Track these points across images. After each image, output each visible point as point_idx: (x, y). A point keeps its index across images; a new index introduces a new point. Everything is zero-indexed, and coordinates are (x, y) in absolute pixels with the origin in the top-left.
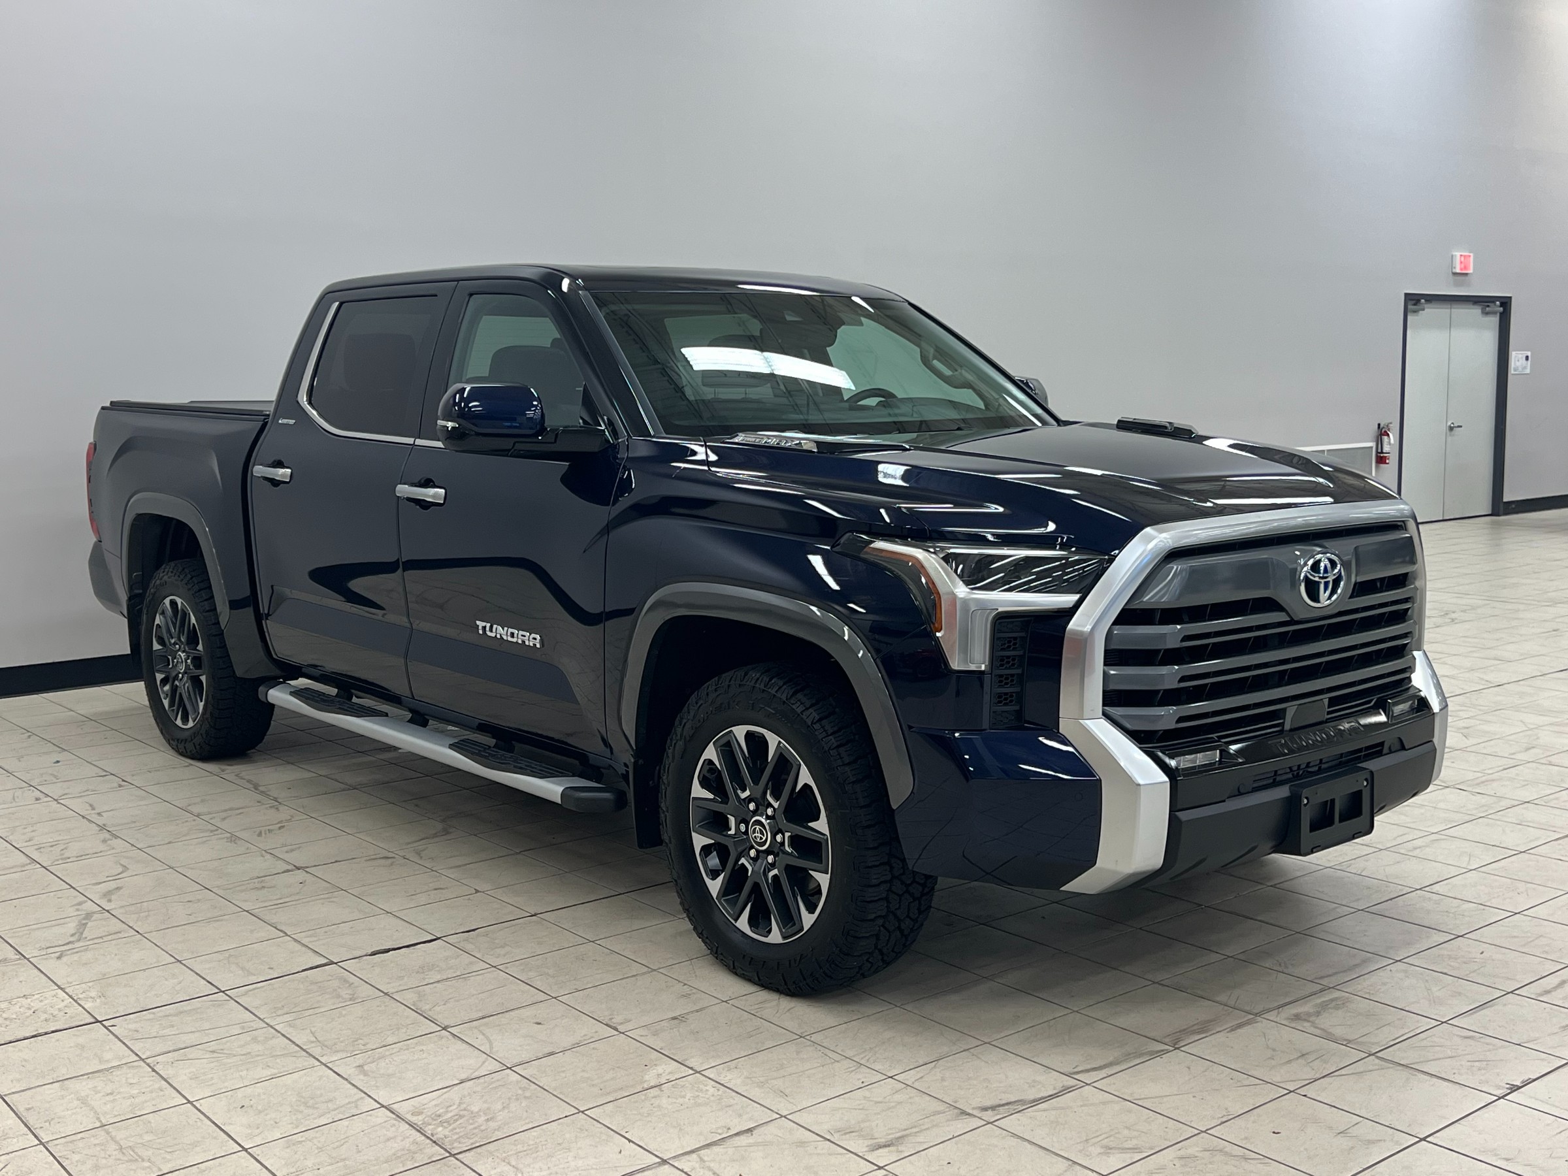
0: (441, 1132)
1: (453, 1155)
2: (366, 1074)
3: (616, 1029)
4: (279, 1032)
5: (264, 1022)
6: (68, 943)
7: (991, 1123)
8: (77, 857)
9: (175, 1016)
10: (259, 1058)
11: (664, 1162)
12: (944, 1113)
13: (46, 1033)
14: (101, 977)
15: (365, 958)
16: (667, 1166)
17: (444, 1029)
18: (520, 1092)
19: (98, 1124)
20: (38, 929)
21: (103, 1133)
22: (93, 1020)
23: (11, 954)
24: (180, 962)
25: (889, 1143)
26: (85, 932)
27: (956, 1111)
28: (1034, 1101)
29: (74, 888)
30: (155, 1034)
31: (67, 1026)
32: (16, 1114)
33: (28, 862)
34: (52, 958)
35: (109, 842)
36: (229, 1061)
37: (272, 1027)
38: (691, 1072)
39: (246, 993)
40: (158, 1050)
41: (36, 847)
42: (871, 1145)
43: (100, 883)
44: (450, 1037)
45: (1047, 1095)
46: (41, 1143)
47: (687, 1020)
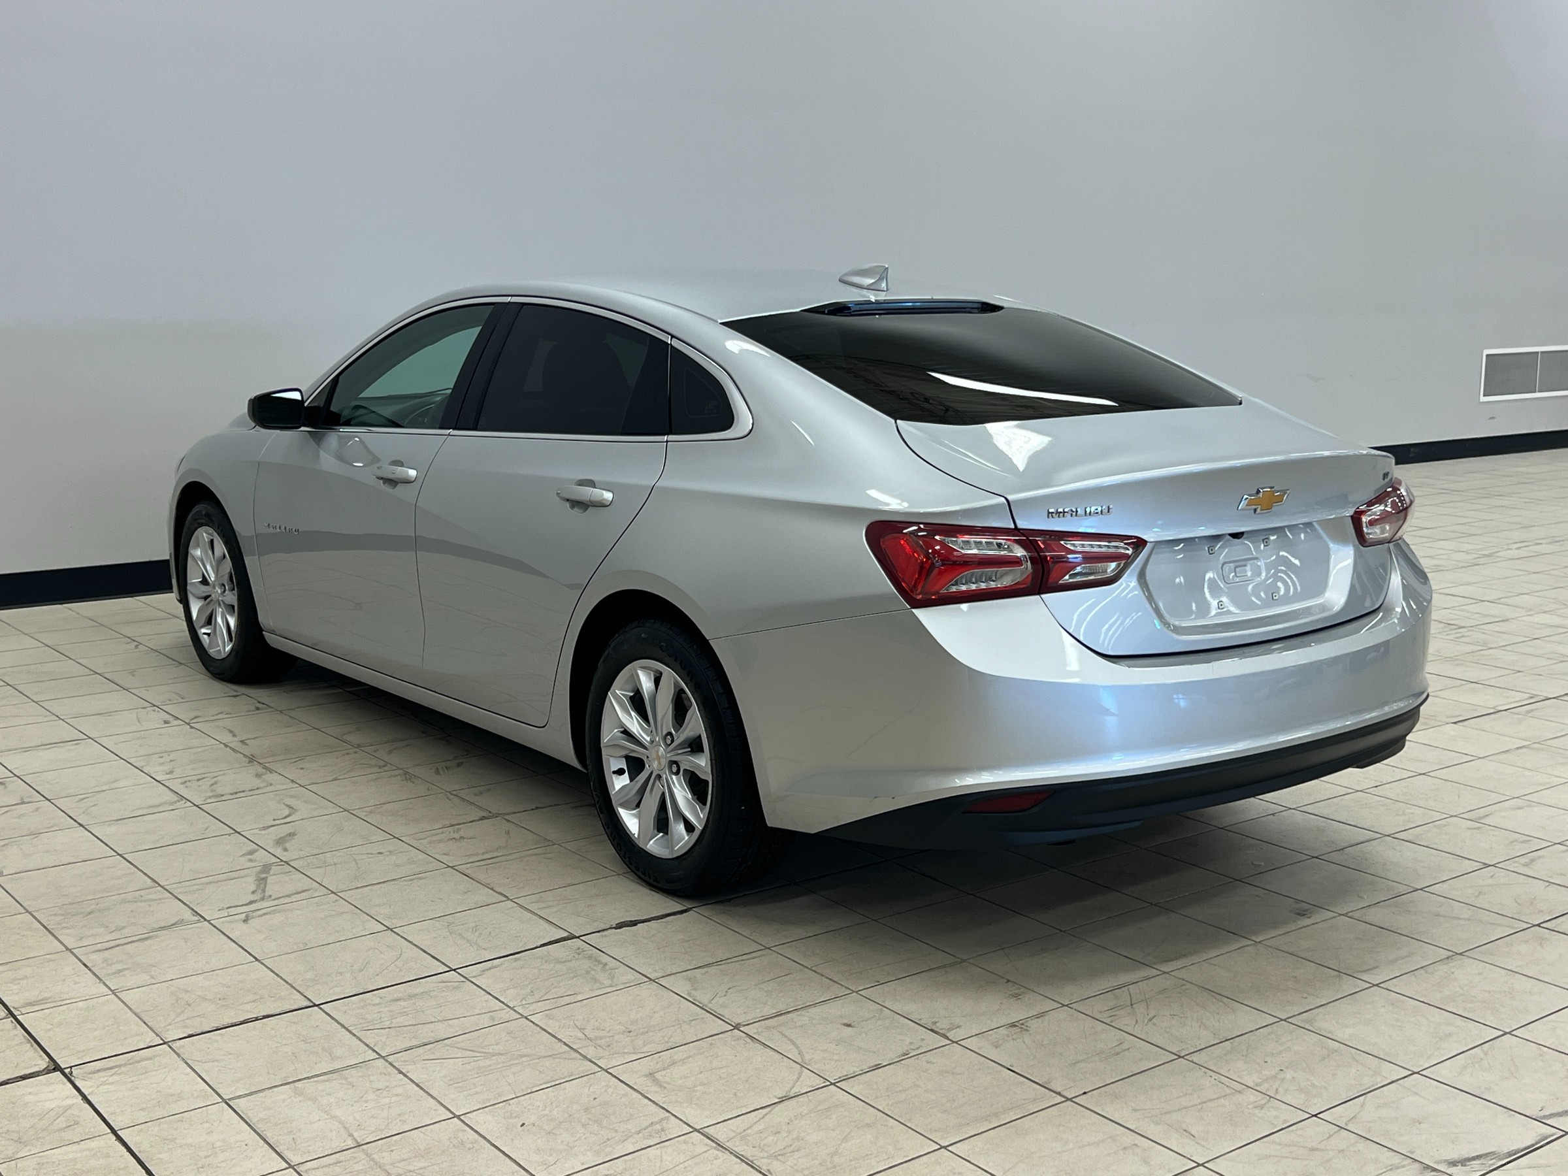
2: (659, 1085)
3: (946, 1037)
6: (251, 903)
8: (232, 794)
9: (405, 1000)
12: (1403, 1166)
13: (257, 1019)
14: (302, 947)
15: (609, 931)
17: (737, 1027)
18: (857, 1116)
19: (351, 1143)
21: (362, 1155)
22: (309, 1004)
23: (187, 915)
24: (391, 930)
26: (267, 889)
27: (1417, 1165)
28: (1510, 1154)
29: (239, 833)
30: (387, 1024)
32: (251, 1127)
33: (177, 799)
34: (237, 921)
35: (263, 777)
36: (488, 1062)
39: (482, 972)
40: (400, 1045)
41: (185, 779)
43: (269, 827)
45: (1523, 1146)
47: (1030, 1027)
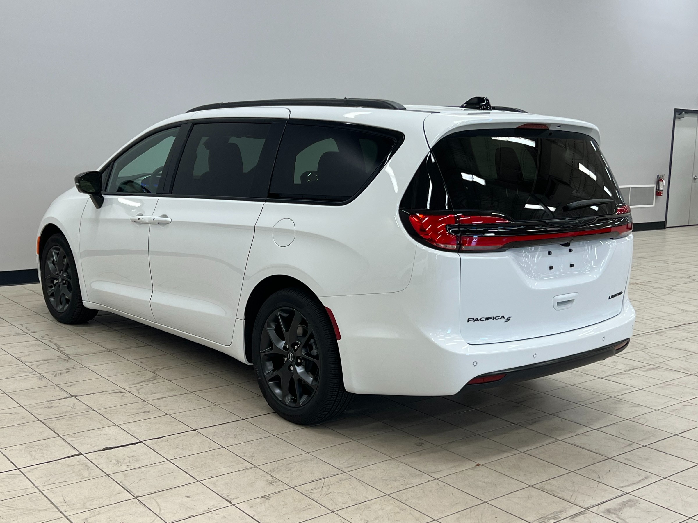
3: (230, 502)
4: (45, 496)
5: (38, 489)
15: (99, 452)
17: (136, 497)
36: (13, 512)
37: (41, 492)
39: (31, 470)
44: (138, 503)
47: (271, 498)
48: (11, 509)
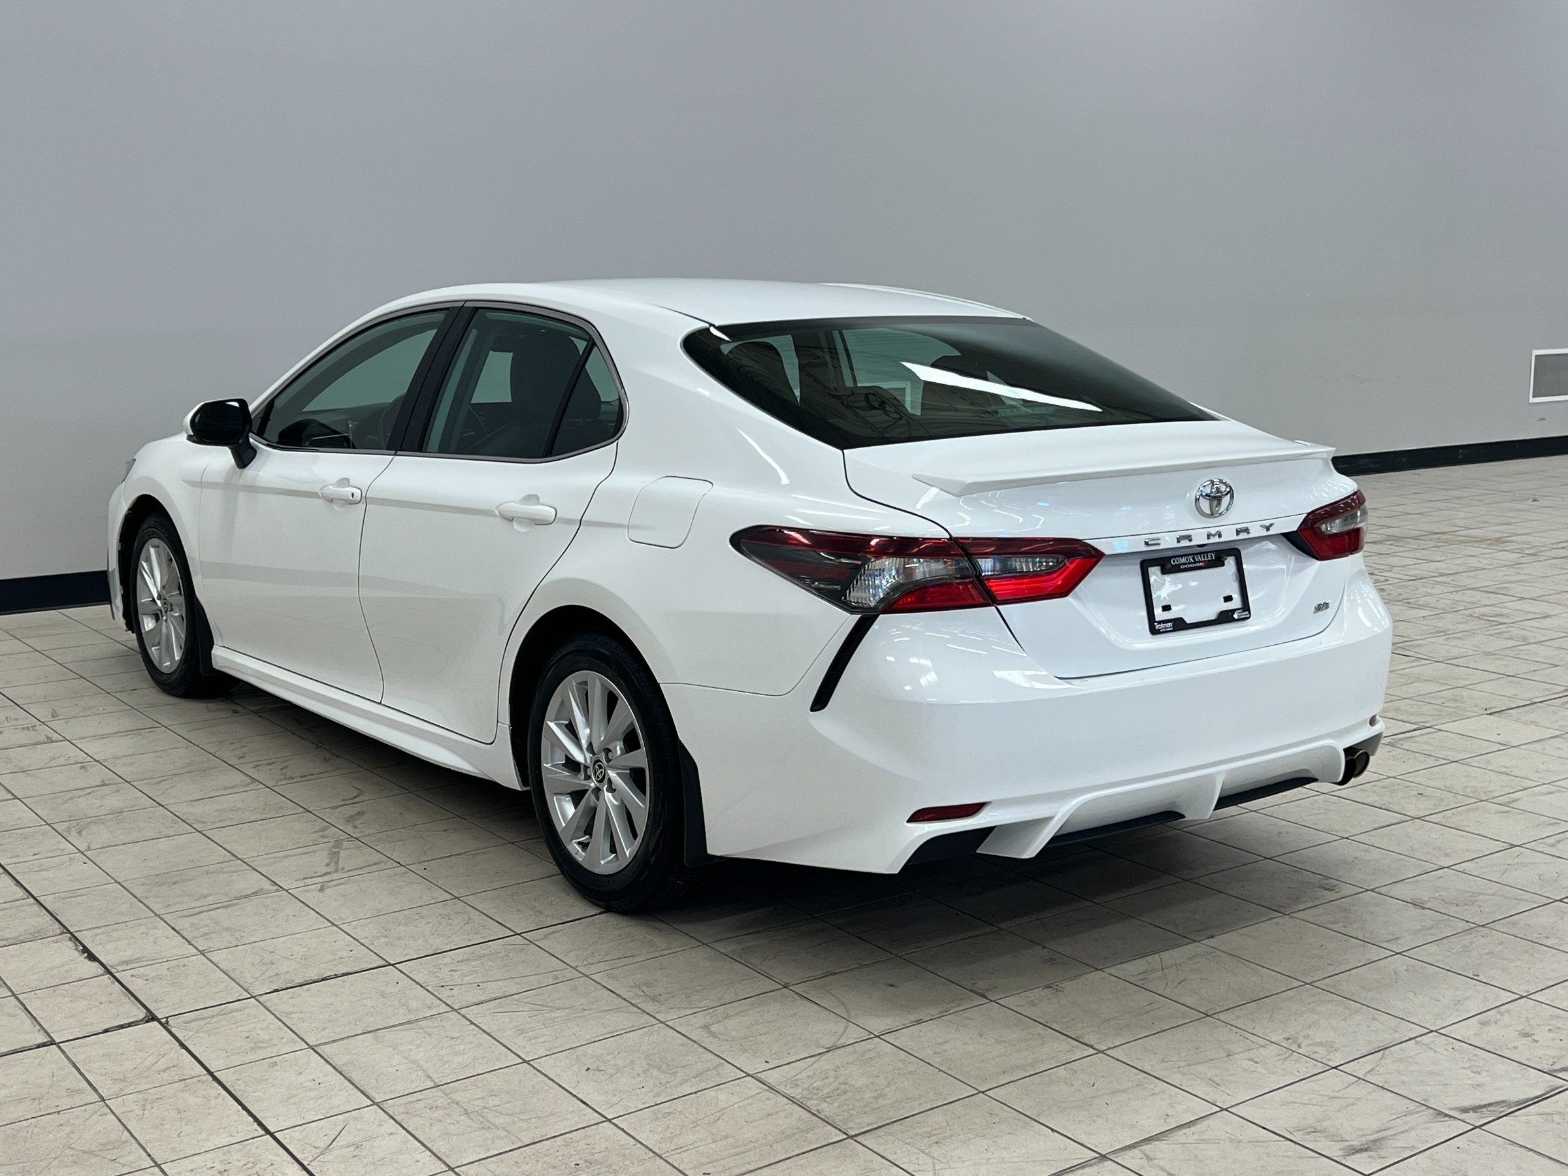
0: (827, 1109)
1: (852, 1137)
2: (713, 1035)
3: (986, 998)
4: (599, 983)
5: (577, 970)
6: (327, 874)
7: (1479, 1127)
8: (302, 777)
9: (471, 961)
10: (587, 1012)
11: (1103, 1157)
12: (1416, 1113)
13: (336, 976)
16: (1110, 1163)
17: (786, 986)
18: (900, 1065)
19: (431, 1084)
20: (286, 857)
21: (440, 1094)
22: (385, 963)
23: (267, 885)
24: (459, 898)
25: (1366, 1146)
26: (340, 862)
27: (1431, 1111)
28: (1519, 1103)
29: (310, 812)
30: (459, 982)
31: (356, 969)
32: (335, 1068)
33: (250, 781)
34: (313, 890)
36: (553, 1015)
37: (587, 976)
38: (1092, 1051)
39: (546, 937)
40: (471, 1000)
41: (255, 764)
42: (1346, 1148)
43: (337, 807)
44: (797, 997)
45: (1533, 1096)
46: (375, 1104)
48: (545, 1008)
